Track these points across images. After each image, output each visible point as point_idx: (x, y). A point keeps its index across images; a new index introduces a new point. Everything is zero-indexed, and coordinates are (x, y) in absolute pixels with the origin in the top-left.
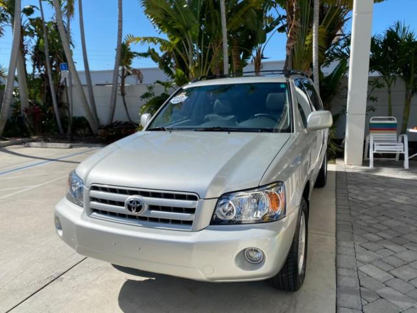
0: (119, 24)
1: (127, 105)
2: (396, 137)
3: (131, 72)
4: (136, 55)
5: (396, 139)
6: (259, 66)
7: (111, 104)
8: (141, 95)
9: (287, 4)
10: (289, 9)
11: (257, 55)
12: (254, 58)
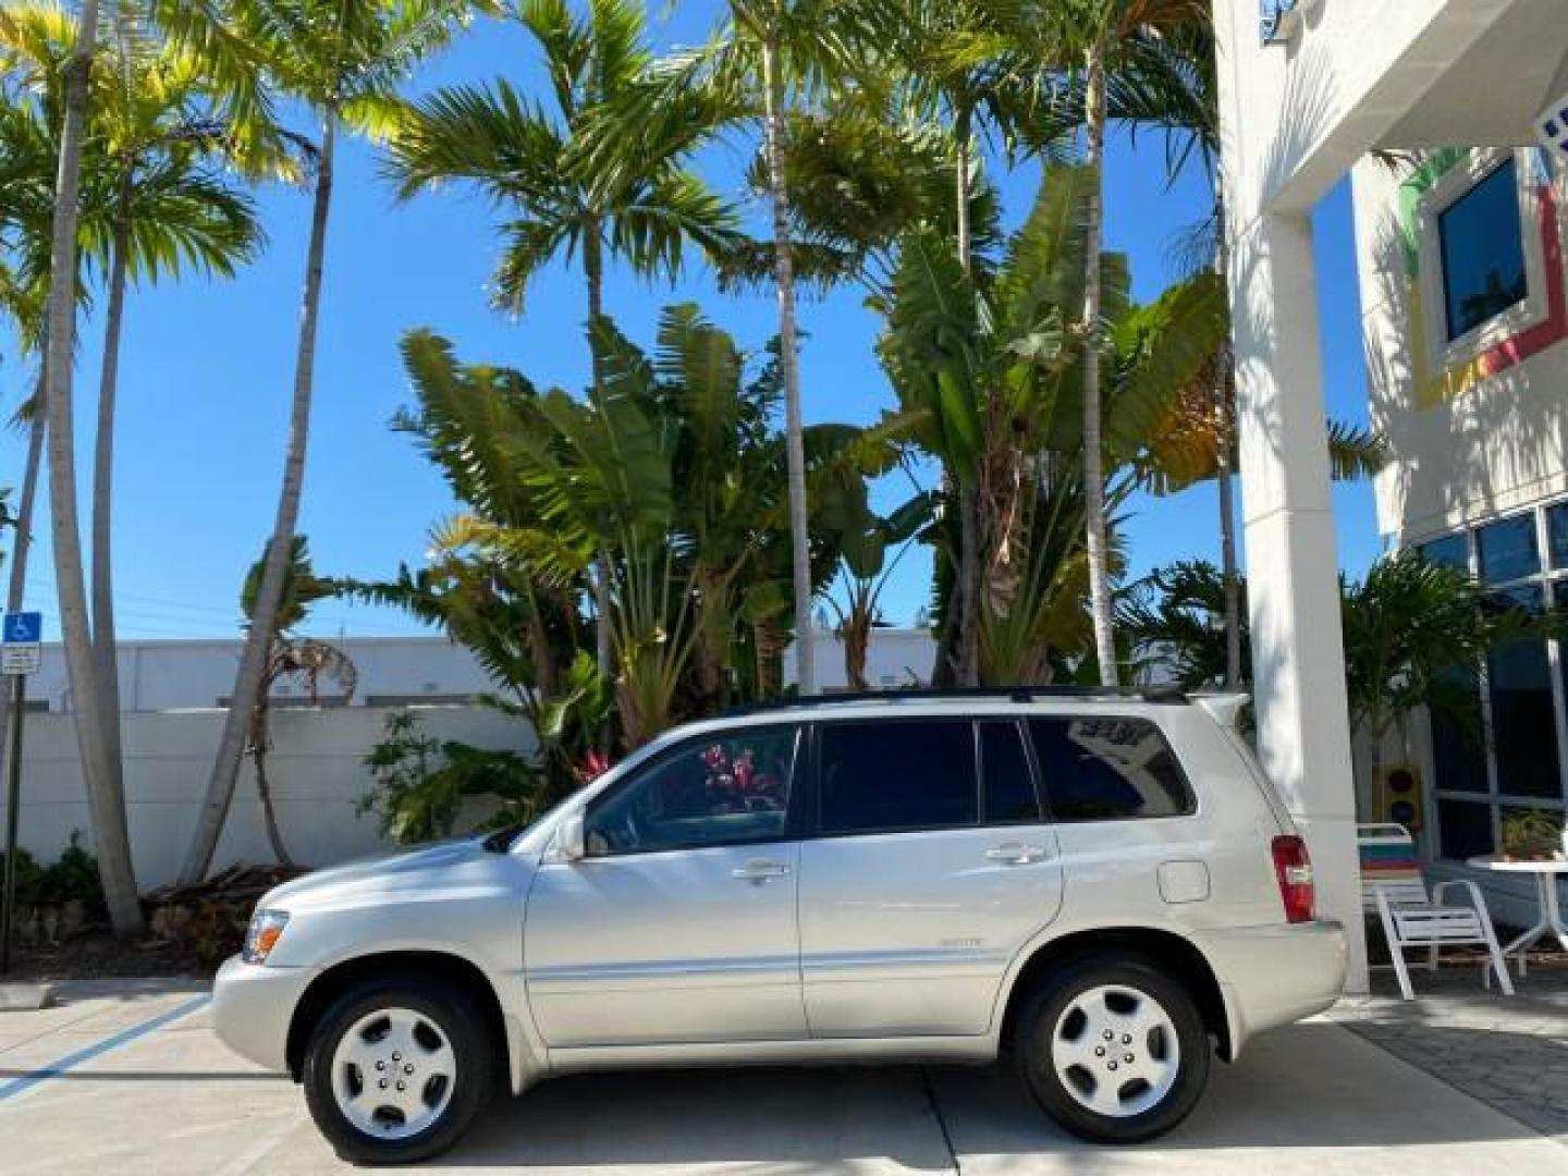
0: (288, 470)
2: (1422, 890)
3: (297, 655)
5: (1423, 898)
6: (862, 649)
7: (212, 788)
8: (373, 752)
9: (987, 463)
10: (993, 474)
11: (855, 612)
12: (844, 622)
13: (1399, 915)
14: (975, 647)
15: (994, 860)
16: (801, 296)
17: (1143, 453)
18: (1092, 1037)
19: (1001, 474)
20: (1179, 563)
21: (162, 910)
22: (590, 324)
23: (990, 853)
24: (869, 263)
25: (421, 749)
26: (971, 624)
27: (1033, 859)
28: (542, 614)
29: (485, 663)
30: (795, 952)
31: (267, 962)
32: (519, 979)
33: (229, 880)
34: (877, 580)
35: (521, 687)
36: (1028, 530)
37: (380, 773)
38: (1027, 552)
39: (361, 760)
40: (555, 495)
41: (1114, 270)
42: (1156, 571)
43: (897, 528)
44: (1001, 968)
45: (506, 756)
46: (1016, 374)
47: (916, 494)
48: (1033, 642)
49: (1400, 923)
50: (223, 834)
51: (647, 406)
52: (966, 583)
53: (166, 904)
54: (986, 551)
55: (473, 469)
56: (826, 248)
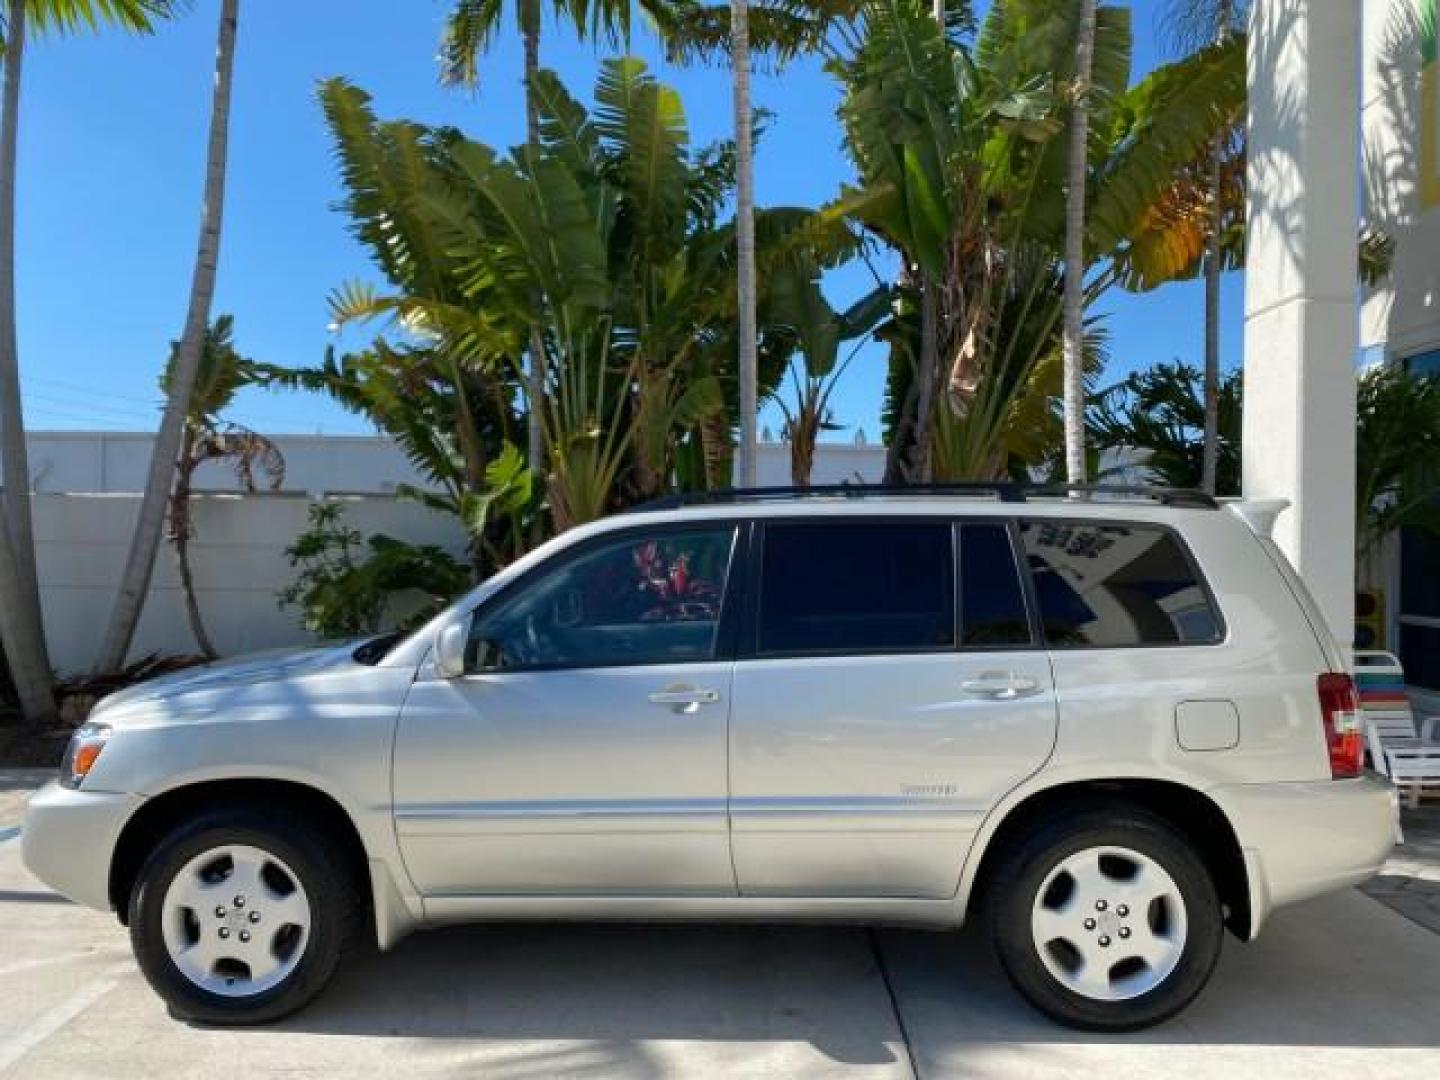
0: (203, 240)
1: (195, 584)
2: (1410, 723)
3: (221, 443)
4: (264, 375)
5: (1412, 732)
6: (810, 452)
7: (127, 575)
8: (294, 542)
9: (956, 247)
10: (961, 263)
11: (803, 413)
12: (791, 423)
13: (1391, 753)
14: (929, 454)
15: (970, 691)
16: (758, 68)
17: (1124, 244)
18: (1081, 906)
19: (972, 258)
20: (1161, 367)
21: (71, 699)
22: (528, 82)
23: (966, 684)
24: (832, 34)
25: (343, 541)
26: (927, 428)
27: (1021, 693)
28: (472, 405)
29: (410, 455)
30: (722, 794)
31: (82, 786)
32: (387, 816)
33: (146, 669)
34: (828, 378)
35: (450, 480)
36: (997, 325)
37: (303, 565)
38: (993, 348)
39: (282, 550)
40: (480, 267)
41: (1112, 29)
42: (1134, 375)
43: (852, 324)
44: (976, 822)
45: (430, 551)
46: (994, 147)
47: (875, 286)
48: (993, 448)
49: (1393, 761)
50: (141, 621)
51: (586, 178)
52: (925, 383)
53: (75, 693)
54: (948, 346)
55: (393, 241)
56: (786, 14)
